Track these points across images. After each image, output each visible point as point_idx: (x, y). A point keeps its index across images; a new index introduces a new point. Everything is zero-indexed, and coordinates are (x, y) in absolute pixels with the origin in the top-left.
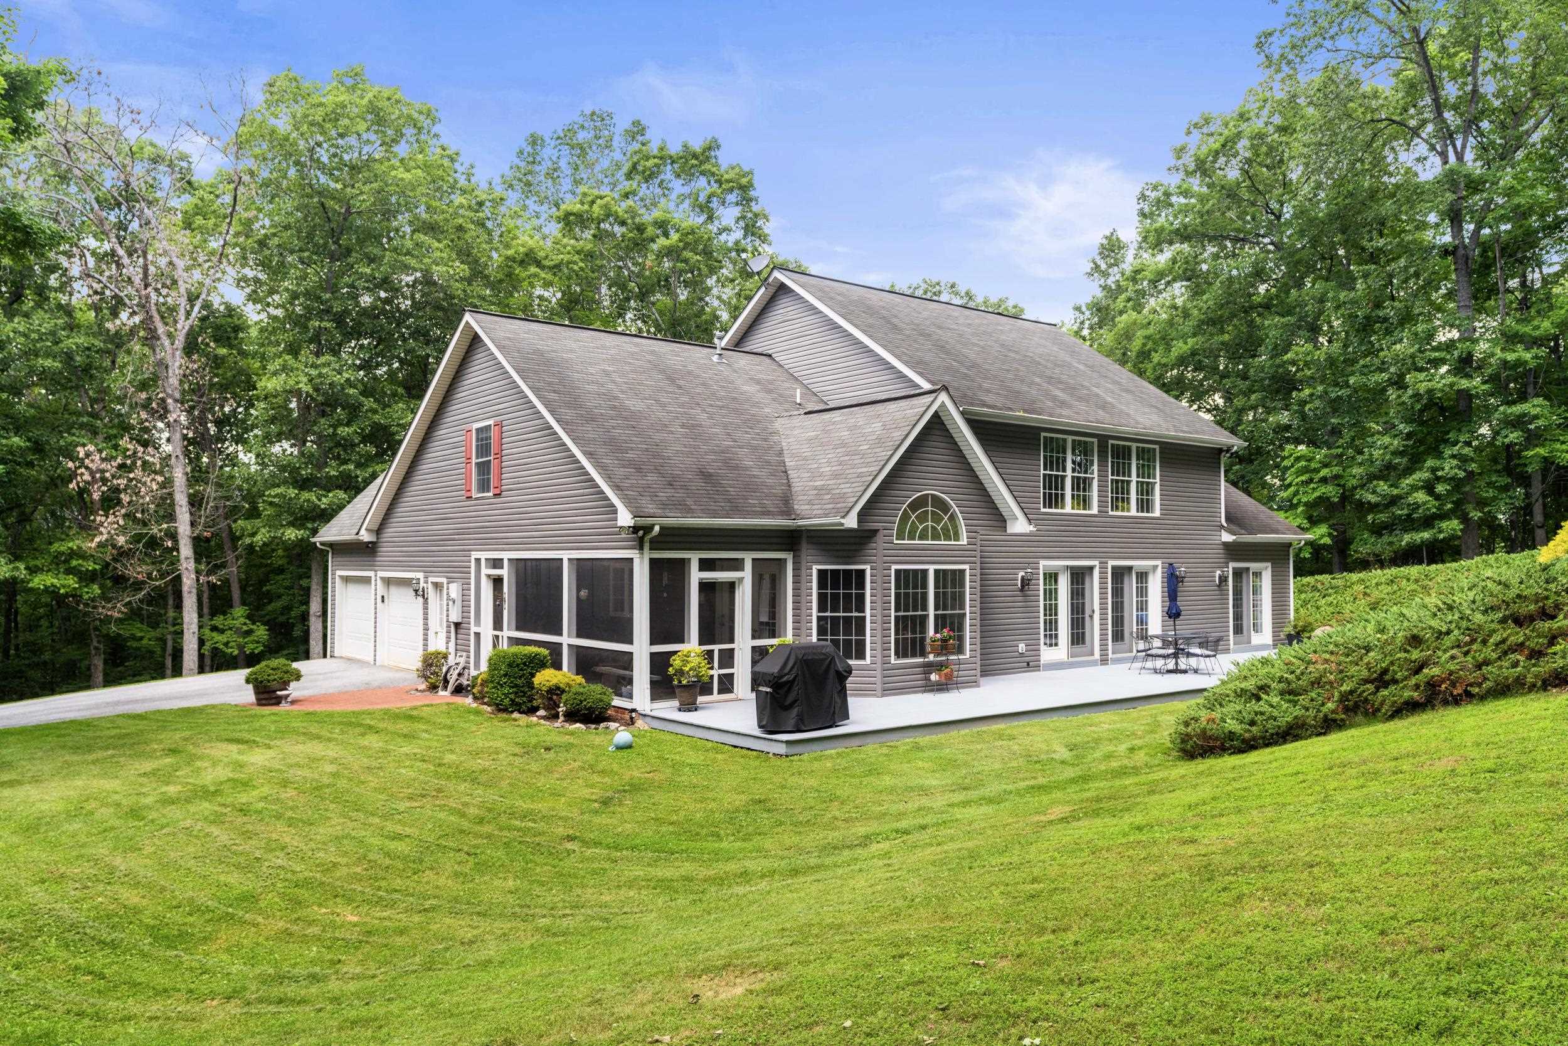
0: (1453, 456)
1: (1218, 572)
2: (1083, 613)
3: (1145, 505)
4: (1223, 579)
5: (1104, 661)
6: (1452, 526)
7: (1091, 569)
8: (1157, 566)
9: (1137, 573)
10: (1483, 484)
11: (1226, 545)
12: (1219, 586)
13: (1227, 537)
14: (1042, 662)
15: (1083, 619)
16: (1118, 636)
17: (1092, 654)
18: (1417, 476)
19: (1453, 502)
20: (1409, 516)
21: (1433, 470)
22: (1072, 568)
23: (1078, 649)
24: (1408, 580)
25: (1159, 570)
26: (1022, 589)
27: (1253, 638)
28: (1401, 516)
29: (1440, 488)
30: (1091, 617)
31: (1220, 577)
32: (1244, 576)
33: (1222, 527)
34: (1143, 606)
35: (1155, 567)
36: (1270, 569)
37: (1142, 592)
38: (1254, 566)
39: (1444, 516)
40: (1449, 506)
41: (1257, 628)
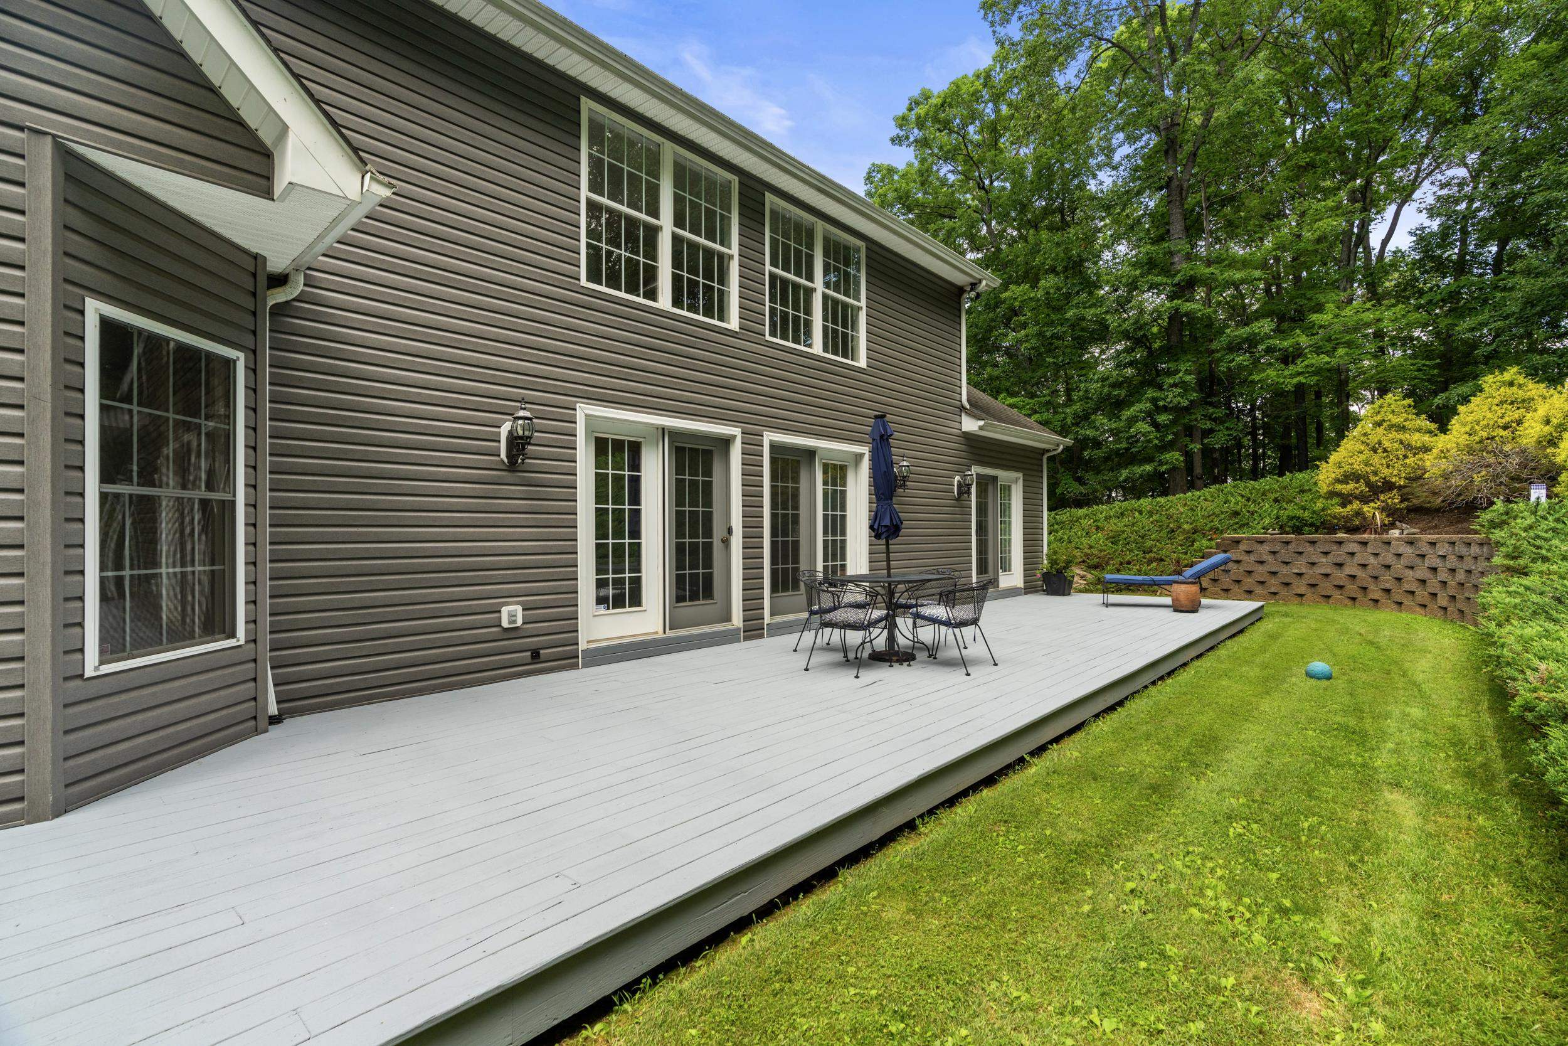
0: (1175, 385)
1: (957, 478)
2: (708, 533)
3: (839, 341)
4: (964, 489)
5: (753, 630)
6: (1174, 457)
7: (725, 443)
8: (861, 455)
9: (826, 467)
10: (1199, 416)
11: (968, 437)
12: (958, 499)
13: (970, 425)
14: (583, 646)
15: (708, 547)
16: (784, 580)
17: (728, 618)
18: (1137, 407)
19: (1173, 434)
20: (1127, 449)
21: (1154, 401)
22: (675, 435)
23: (689, 609)
24: (1140, 512)
25: (866, 464)
26: (512, 464)
27: (1001, 578)
28: (1119, 449)
29: (1163, 418)
30: (726, 542)
31: (960, 485)
32: (990, 488)
33: (962, 408)
34: (836, 525)
35: (859, 457)
36: (1021, 482)
37: (836, 501)
38: (1003, 475)
39: (1165, 447)
40: (1170, 437)
41: (1006, 566)
